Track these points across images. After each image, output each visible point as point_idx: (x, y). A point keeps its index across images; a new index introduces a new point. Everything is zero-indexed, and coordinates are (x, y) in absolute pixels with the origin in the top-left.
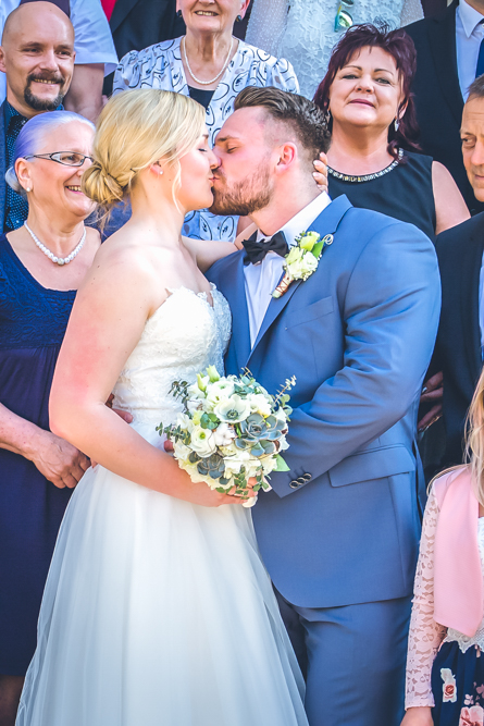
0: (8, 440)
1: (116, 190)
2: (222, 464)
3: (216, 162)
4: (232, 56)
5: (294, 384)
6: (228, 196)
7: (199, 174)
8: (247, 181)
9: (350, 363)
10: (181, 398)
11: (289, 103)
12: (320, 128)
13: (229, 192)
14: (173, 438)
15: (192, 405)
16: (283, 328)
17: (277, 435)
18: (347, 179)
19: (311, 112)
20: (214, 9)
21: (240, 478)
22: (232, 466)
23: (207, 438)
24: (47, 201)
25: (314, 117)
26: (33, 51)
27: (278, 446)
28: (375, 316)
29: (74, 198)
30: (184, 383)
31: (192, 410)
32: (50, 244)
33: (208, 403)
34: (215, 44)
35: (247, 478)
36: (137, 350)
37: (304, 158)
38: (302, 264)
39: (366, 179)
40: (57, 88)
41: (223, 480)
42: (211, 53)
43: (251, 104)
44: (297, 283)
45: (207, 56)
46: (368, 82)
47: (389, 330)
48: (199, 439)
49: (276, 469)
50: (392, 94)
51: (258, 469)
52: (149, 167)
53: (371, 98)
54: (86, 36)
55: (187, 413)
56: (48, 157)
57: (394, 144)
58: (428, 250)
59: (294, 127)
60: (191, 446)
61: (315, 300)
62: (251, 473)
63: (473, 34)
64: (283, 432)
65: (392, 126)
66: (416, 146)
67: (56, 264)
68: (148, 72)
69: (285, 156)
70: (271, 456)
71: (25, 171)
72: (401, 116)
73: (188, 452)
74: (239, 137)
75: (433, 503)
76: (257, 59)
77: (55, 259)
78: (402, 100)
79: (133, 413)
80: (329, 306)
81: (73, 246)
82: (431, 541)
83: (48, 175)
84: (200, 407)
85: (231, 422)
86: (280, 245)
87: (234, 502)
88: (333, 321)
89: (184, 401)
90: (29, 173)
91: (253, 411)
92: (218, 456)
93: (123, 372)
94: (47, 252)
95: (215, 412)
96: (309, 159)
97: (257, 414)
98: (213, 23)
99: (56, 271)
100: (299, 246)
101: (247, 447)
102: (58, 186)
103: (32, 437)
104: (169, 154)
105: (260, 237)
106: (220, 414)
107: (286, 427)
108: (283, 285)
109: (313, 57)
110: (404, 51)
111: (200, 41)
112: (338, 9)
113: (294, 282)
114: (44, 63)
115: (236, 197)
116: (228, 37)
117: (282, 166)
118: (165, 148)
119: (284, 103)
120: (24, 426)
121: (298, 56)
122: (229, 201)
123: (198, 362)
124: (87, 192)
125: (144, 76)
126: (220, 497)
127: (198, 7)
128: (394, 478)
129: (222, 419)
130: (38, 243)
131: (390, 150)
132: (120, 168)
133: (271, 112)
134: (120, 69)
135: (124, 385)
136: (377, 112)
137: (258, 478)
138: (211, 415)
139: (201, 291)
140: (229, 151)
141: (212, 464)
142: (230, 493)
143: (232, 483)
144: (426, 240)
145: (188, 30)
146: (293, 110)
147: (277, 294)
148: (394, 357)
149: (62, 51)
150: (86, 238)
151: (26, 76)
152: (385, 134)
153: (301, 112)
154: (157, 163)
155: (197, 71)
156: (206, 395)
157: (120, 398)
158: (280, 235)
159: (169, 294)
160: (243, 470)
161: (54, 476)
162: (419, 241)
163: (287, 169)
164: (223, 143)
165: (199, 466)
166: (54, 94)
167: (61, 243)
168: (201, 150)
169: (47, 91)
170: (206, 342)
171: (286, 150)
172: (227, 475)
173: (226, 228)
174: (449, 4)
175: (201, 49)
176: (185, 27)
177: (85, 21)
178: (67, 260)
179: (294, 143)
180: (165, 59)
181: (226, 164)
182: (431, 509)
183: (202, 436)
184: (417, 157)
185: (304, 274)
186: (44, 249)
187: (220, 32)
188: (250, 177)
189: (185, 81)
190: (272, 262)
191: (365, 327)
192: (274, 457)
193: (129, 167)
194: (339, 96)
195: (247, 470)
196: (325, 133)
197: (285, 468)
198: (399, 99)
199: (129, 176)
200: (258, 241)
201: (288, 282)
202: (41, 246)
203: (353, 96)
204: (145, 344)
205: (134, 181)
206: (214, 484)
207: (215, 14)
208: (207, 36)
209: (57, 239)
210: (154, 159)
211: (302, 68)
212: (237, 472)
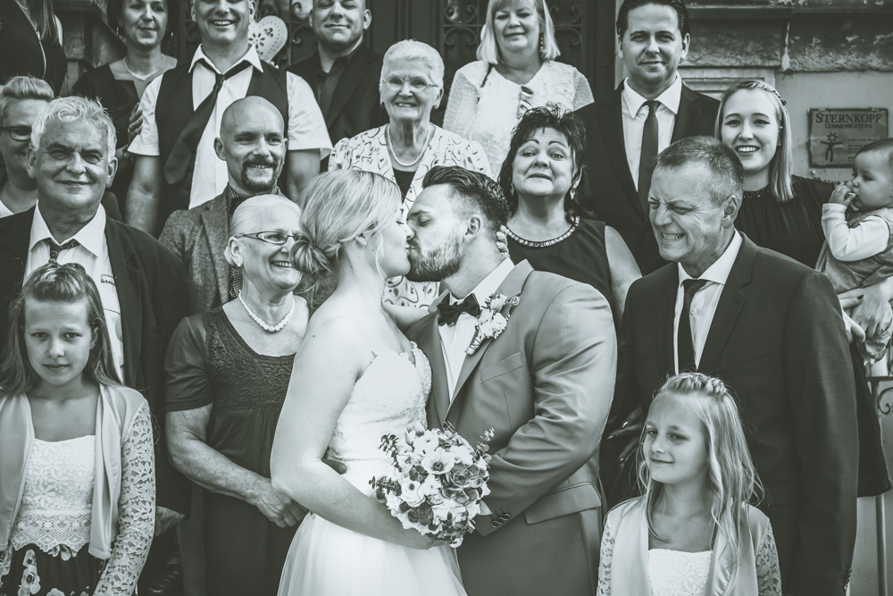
0: (232, 488)
1: (323, 260)
2: (431, 512)
3: (411, 233)
4: (429, 141)
5: (492, 435)
6: (423, 264)
7: (398, 244)
8: (440, 250)
9: (541, 412)
10: (390, 452)
11: (473, 180)
12: (501, 202)
13: (424, 260)
14: (385, 490)
15: (401, 459)
16: (477, 382)
17: (479, 482)
18: (531, 245)
19: (492, 188)
20: (412, 101)
21: (447, 523)
22: (440, 513)
23: (416, 489)
24: (256, 276)
25: (495, 192)
26: (246, 140)
27: (480, 492)
28: (560, 368)
29: (278, 273)
30: (393, 437)
31: (402, 464)
32: (261, 312)
33: (415, 457)
34: (415, 131)
35: (454, 524)
36: (347, 407)
37: (489, 228)
38: (493, 324)
39: (547, 244)
40: (270, 171)
41: (433, 527)
42: (411, 139)
43: (439, 182)
44: (489, 341)
45: (408, 141)
46: (543, 157)
47: (574, 381)
48: (408, 490)
49: (479, 512)
50: (565, 166)
51: (463, 514)
52: (354, 239)
53: (547, 172)
54: (304, 125)
55: (397, 466)
56: (255, 236)
57: (571, 212)
58: (604, 307)
59: (479, 201)
60: (402, 496)
61: (505, 356)
62: (457, 518)
63: (637, 115)
64: (485, 479)
65: (568, 194)
66: (591, 213)
67: (268, 332)
68: (358, 157)
69: (472, 227)
70: (475, 502)
71: (237, 248)
72: (575, 186)
73: (399, 503)
74: (429, 210)
75: (608, 534)
76: (451, 142)
77: (266, 327)
78: (575, 171)
79: (347, 464)
80: (519, 360)
81: (283, 315)
82: (608, 569)
83: (255, 253)
84: (408, 460)
85: (438, 473)
86: (471, 307)
87: (442, 544)
88: (522, 373)
89: (394, 455)
90: (240, 250)
91: (457, 462)
92: (427, 505)
93: (336, 425)
94: (259, 321)
95: (423, 465)
96: (493, 230)
97: (461, 464)
98: (412, 113)
99: (267, 338)
100: (489, 308)
101: (453, 495)
102: (265, 263)
103: (254, 484)
104: (371, 227)
105: (453, 301)
106: (427, 466)
107: (487, 474)
108: (476, 343)
109: (498, 141)
110: (574, 129)
111: (402, 129)
112: (520, 99)
113: (486, 340)
114: (257, 150)
115: (431, 265)
116: (426, 125)
117: (470, 236)
118: (368, 221)
119: (469, 180)
120: (246, 474)
121: (486, 140)
122: (424, 269)
123: (404, 415)
124: (296, 265)
125: (354, 160)
126: (430, 541)
127: (399, 100)
128: (583, 514)
129: (430, 471)
130: (251, 313)
131: (568, 219)
132: (328, 240)
133: (457, 188)
134: (334, 155)
135: (337, 438)
136: (553, 184)
137: (464, 523)
138: (419, 468)
139: (403, 351)
140: (422, 224)
141: (422, 512)
142: (439, 537)
143: (440, 529)
144: (602, 298)
145: (391, 119)
146: (477, 186)
147: (471, 351)
148: (580, 405)
149: (272, 138)
150: (295, 307)
151: (242, 162)
152: (561, 203)
153: (484, 187)
154: (361, 235)
155: (400, 155)
156: (413, 448)
157: (335, 451)
158: (472, 297)
159: (375, 356)
160: (450, 516)
161: (276, 515)
162: (595, 299)
163: (474, 238)
164: (416, 218)
165: (410, 514)
166: (268, 176)
167: (271, 312)
168: (399, 223)
169: (261, 175)
170: (411, 398)
171: (472, 221)
172: (436, 522)
173: (430, 290)
174: (616, 88)
175: (403, 135)
176: (388, 117)
177: (302, 113)
178: (277, 328)
179: (479, 214)
180: (372, 145)
181: (419, 235)
182: (607, 540)
183: (412, 487)
184: (591, 223)
185: (494, 333)
186: (256, 318)
187: (418, 121)
188: (442, 246)
189: (390, 164)
190: (466, 321)
191: (553, 379)
192: (478, 502)
193: (336, 239)
194: (519, 171)
195: (453, 516)
196: (505, 206)
197: (487, 511)
198: (572, 170)
199: (335, 248)
200: (451, 304)
201: (480, 340)
202: (254, 316)
203: (531, 172)
204: (353, 402)
205: (342, 252)
206: (425, 530)
207: (413, 105)
208: (408, 124)
209: (267, 309)
210: (358, 232)
211: (489, 151)
212: (445, 518)
